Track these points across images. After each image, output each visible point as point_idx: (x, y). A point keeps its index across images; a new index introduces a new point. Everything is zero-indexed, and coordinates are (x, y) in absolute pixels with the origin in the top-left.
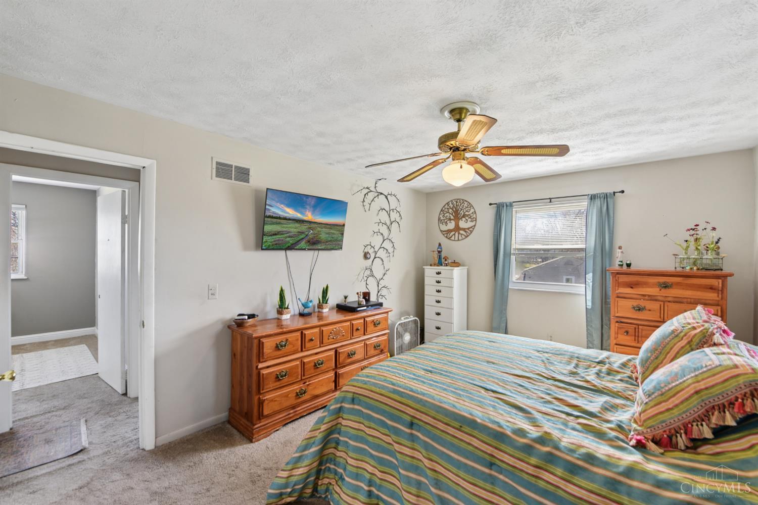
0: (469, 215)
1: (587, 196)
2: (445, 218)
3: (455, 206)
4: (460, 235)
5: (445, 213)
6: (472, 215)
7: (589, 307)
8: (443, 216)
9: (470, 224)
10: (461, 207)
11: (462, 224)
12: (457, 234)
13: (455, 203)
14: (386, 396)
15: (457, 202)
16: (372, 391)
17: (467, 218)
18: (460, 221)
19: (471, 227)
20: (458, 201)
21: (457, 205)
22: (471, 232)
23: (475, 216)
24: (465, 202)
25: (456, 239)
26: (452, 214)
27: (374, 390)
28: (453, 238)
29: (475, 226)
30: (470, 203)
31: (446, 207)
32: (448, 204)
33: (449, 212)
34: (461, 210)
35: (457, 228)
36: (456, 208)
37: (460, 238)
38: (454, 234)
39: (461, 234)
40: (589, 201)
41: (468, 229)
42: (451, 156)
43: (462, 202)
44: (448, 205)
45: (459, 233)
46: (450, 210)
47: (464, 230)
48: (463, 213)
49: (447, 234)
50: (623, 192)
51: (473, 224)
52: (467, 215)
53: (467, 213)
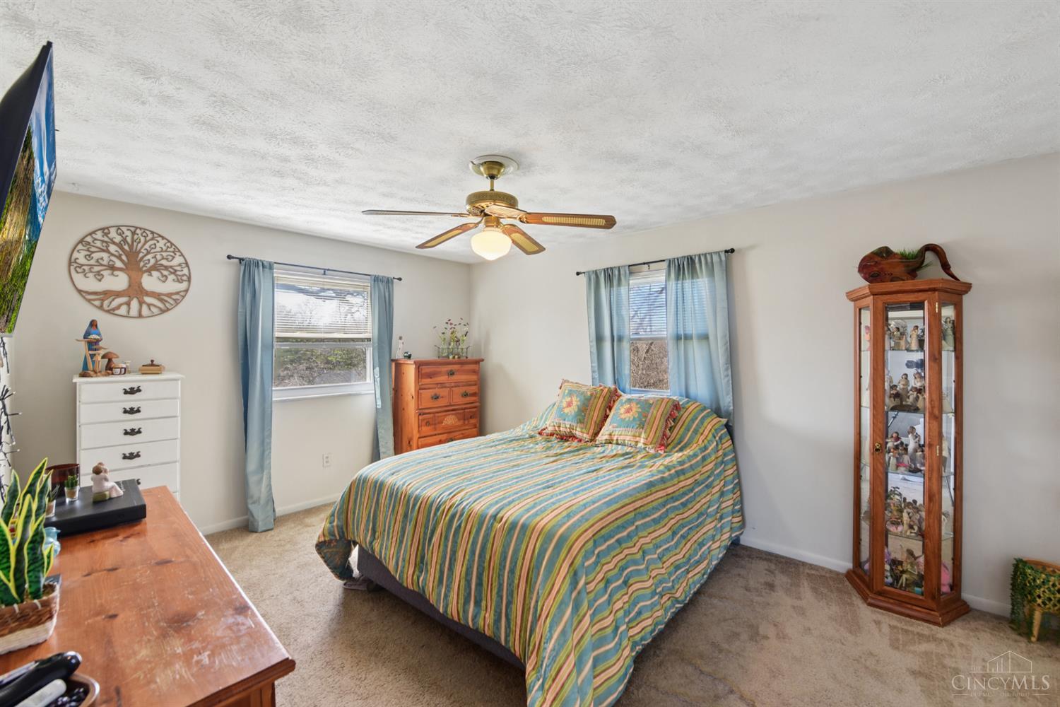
0: (171, 267)
1: (369, 277)
2: (92, 262)
3: (129, 239)
4: (145, 307)
5: (93, 249)
6: (178, 268)
7: (379, 407)
8: (88, 257)
9: (171, 286)
10: (147, 246)
11: (150, 282)
12: (135, 303)
13: (128, 233)
14: (612, 512)
15: (134, 233)
16: (602, 519)
17: (165, 273)
18: (145, 276)
19: (177, 293)
20: (138, 231)
21: (133, 241)
22: (177, 302)
23: (186, 271)
24: (159, 239)
25: (134, 311)
26: (119, 257)
27: (600, 517)
28: (123, 310)
29: (186, 291)
30: (172, 244)
31: (99, 235)
32: (105, 231)
33: (108, 251)
34: (148, 253)
35: (135, 291)
36: (131, 246)
37: (145, 311)
38: (128, 304)
39: (149, 305)
40: (373, 282)
41: (170, 295)
42: (483, 221)
43: (150, 236)
44: (106, 234)
45: (141, 303)
46: (113, 248)
47: (157, 296)
48: (152, 261)
49: (102, 300)
50: (400, 279)
51: (184, 286)
52: (166, 268)
53: (164, 262)
